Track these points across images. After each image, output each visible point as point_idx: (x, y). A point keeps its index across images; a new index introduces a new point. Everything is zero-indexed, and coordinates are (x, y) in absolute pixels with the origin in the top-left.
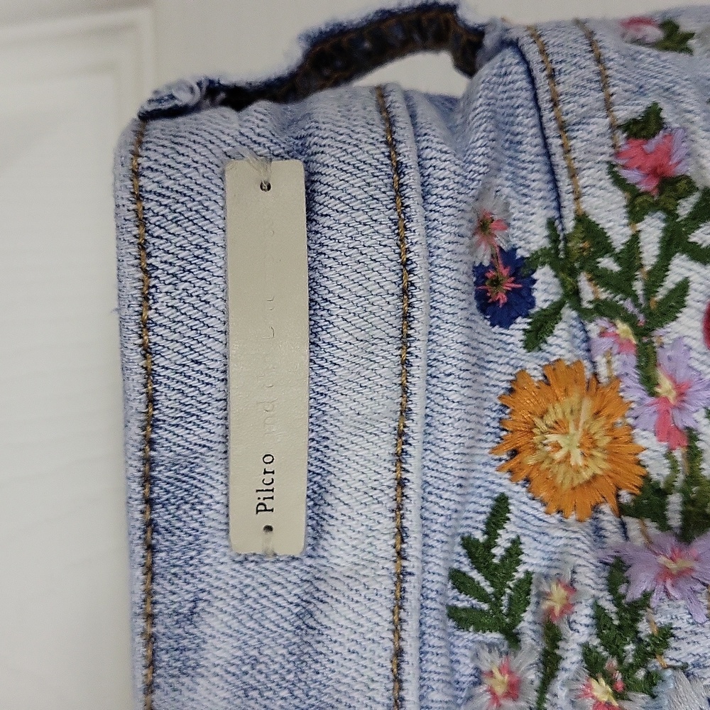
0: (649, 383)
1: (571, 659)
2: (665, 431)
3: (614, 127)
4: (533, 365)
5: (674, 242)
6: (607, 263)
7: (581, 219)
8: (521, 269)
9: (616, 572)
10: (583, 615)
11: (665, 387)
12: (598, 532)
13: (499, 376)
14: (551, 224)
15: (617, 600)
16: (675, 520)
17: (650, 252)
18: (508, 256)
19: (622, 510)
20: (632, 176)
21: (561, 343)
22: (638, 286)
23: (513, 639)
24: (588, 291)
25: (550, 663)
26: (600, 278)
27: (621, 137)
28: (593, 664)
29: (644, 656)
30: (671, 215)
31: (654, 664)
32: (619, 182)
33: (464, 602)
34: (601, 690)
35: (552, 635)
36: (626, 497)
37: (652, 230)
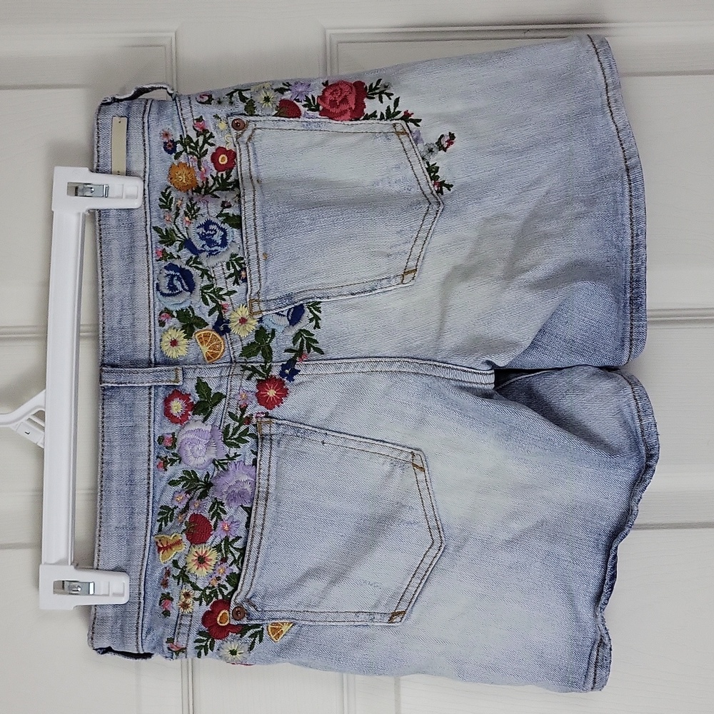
0: (200, 168)
1: (182, 213)
2: (202, 177)
3: (194, 120)
4: (176, 163)
5: (205, 141)
6: (192, 144)
7: (187, 136)
8: (175, 143)
9: (191, 200)
10: (184, 205)
11: (203, 169)
12: (188, 194)
13: (169, 164)
14: (181, 136)
15: (191, 203)
16: (203, 193)
17: (201, 143)
18: (172, 141)
19: (193, 191)
20: (197, 129)
21: (182, 159)
22: (198, 149)
23: (170, 210)
24: (188, 150)
25: (177, 214)
26: (191, 147)
27: (195, 121)
28: (186, 214)
29: (195, 213)
30: (205, 136)
31: (197, 214)
32: (195, 129)
33: (162, 203)
34: (187, 218)
35: (178, 209)
36: (194, 189)
37: (201, 139)
